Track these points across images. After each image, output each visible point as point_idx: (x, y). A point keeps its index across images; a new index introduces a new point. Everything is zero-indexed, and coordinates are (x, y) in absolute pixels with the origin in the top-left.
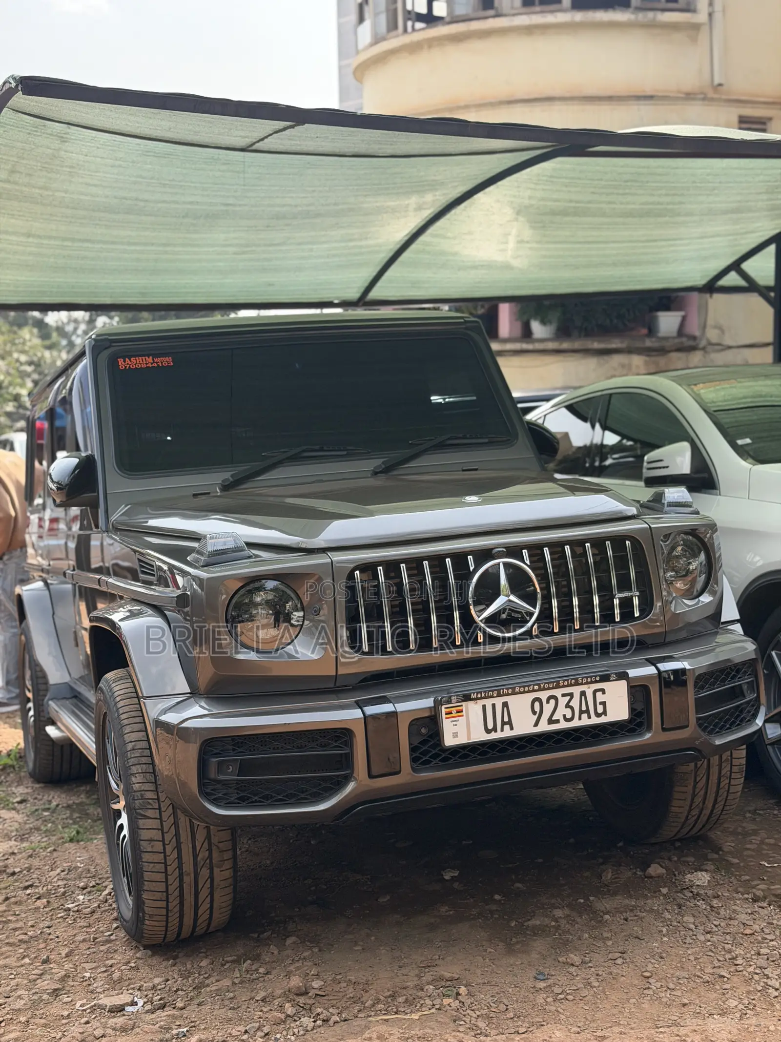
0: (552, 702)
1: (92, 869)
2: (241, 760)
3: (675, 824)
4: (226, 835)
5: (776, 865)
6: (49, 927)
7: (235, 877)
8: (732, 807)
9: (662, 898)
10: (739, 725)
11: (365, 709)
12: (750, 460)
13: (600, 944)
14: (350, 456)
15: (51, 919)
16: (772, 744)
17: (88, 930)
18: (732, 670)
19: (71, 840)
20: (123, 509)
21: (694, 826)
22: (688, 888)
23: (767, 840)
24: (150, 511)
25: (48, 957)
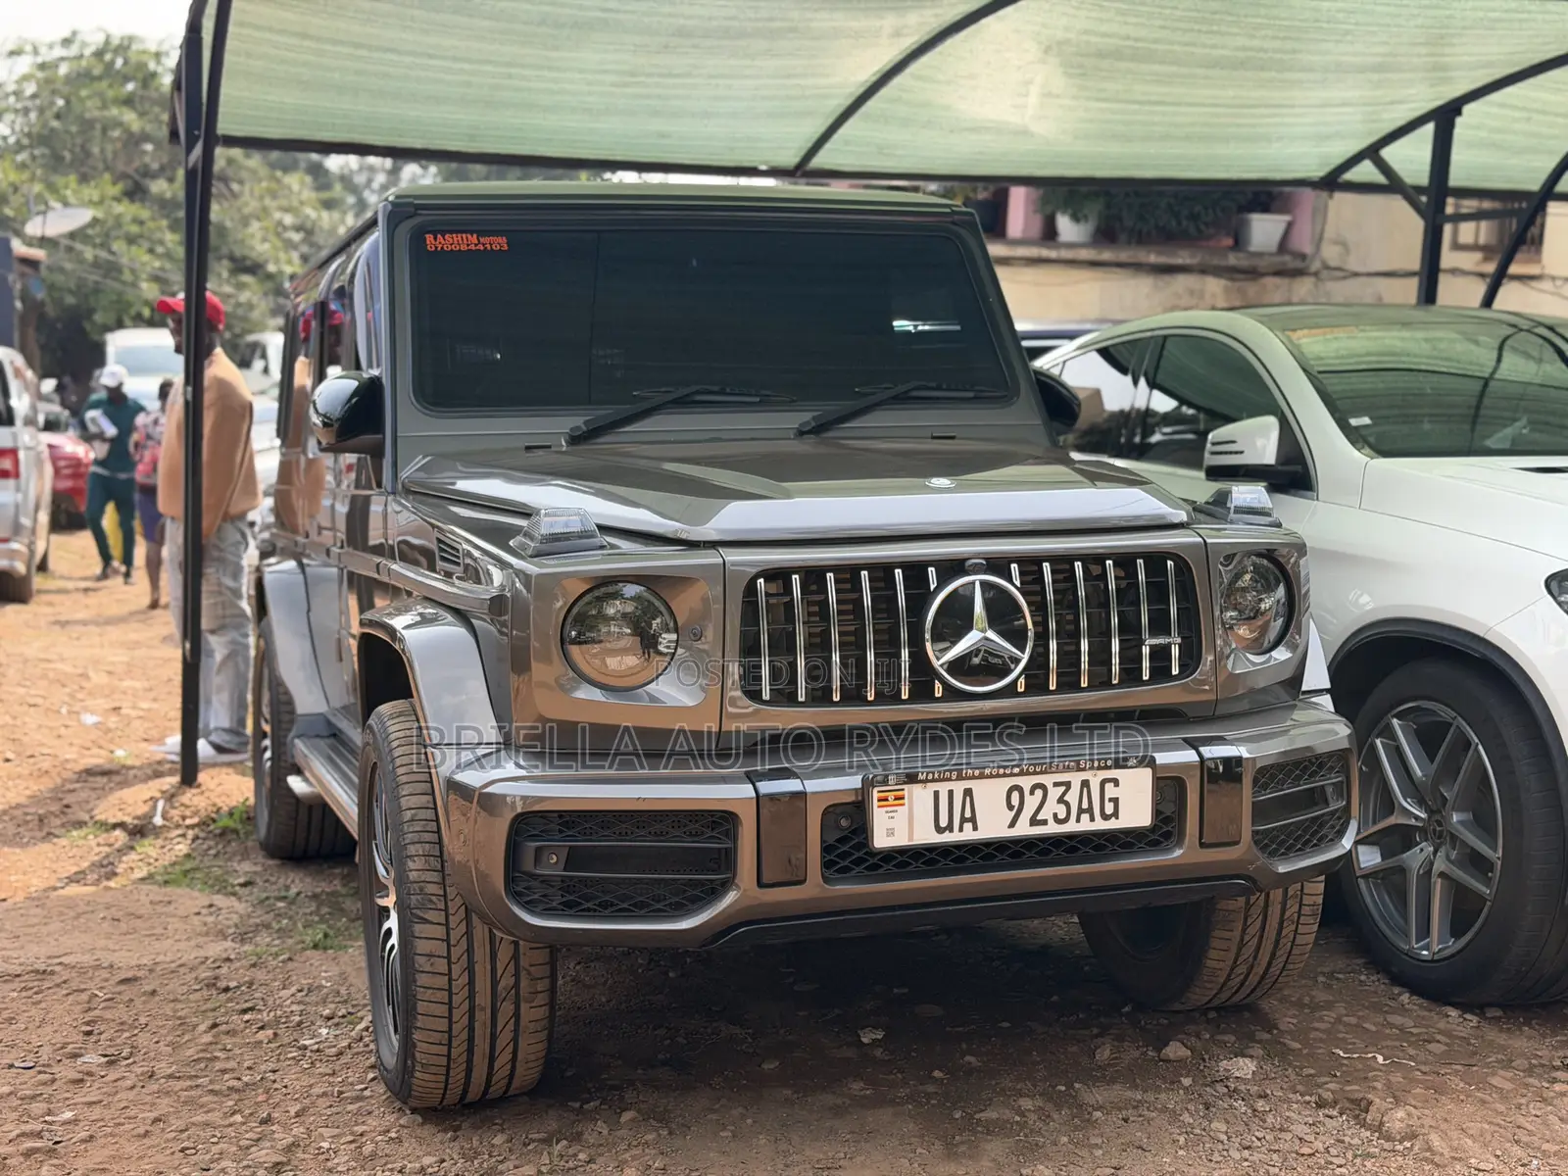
0: (1039, 793)
1: (343, 991)
2: (570, 847)
3: (1209, 986)
4: (542, 956)
5: (1355, 1056)
6: (274, 1071)
7: (552, 1017)
8: (1297, 966)
9: (1181, 1092)
10: (1315, 845)
11: (759, 785)
12: (1367, 450)
13: (1084, 1153)
14: (765, 404)
15: (278, 1060)
16: (1365, 877)
17: (331, 1079)
18: (1313, 764)
19: (315, 947)
20: (420, 461)
21: (1236, 992)
22: (1221, 1080)
23: (1345, 1019)
24: (460, 468)
25: (269, 1115)
